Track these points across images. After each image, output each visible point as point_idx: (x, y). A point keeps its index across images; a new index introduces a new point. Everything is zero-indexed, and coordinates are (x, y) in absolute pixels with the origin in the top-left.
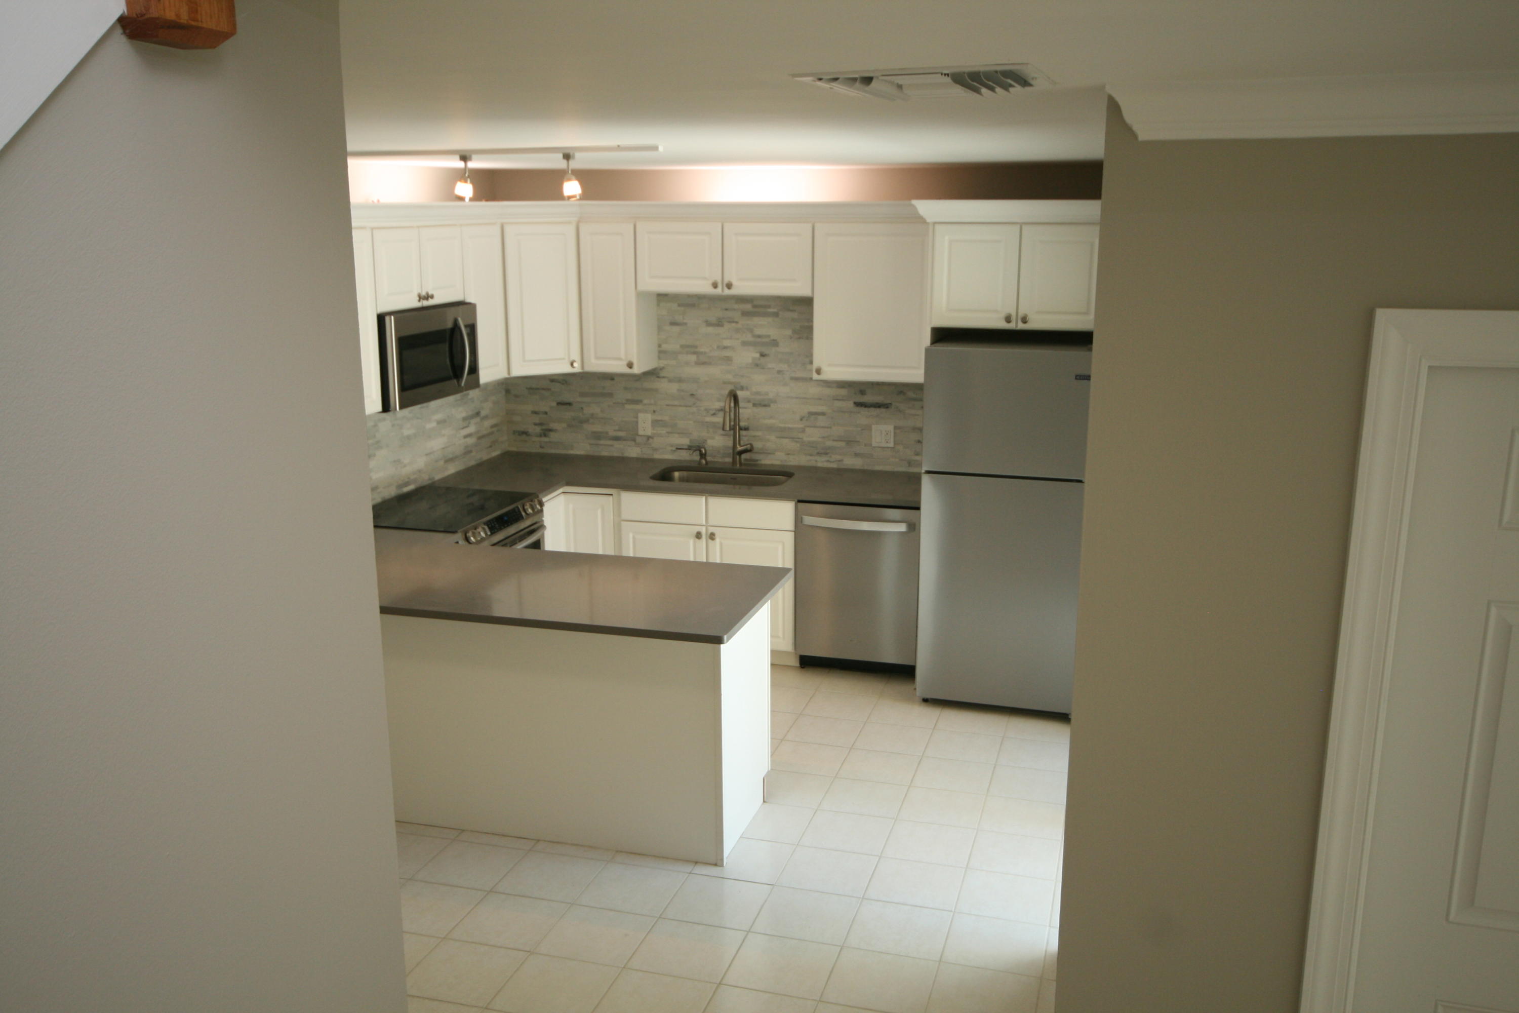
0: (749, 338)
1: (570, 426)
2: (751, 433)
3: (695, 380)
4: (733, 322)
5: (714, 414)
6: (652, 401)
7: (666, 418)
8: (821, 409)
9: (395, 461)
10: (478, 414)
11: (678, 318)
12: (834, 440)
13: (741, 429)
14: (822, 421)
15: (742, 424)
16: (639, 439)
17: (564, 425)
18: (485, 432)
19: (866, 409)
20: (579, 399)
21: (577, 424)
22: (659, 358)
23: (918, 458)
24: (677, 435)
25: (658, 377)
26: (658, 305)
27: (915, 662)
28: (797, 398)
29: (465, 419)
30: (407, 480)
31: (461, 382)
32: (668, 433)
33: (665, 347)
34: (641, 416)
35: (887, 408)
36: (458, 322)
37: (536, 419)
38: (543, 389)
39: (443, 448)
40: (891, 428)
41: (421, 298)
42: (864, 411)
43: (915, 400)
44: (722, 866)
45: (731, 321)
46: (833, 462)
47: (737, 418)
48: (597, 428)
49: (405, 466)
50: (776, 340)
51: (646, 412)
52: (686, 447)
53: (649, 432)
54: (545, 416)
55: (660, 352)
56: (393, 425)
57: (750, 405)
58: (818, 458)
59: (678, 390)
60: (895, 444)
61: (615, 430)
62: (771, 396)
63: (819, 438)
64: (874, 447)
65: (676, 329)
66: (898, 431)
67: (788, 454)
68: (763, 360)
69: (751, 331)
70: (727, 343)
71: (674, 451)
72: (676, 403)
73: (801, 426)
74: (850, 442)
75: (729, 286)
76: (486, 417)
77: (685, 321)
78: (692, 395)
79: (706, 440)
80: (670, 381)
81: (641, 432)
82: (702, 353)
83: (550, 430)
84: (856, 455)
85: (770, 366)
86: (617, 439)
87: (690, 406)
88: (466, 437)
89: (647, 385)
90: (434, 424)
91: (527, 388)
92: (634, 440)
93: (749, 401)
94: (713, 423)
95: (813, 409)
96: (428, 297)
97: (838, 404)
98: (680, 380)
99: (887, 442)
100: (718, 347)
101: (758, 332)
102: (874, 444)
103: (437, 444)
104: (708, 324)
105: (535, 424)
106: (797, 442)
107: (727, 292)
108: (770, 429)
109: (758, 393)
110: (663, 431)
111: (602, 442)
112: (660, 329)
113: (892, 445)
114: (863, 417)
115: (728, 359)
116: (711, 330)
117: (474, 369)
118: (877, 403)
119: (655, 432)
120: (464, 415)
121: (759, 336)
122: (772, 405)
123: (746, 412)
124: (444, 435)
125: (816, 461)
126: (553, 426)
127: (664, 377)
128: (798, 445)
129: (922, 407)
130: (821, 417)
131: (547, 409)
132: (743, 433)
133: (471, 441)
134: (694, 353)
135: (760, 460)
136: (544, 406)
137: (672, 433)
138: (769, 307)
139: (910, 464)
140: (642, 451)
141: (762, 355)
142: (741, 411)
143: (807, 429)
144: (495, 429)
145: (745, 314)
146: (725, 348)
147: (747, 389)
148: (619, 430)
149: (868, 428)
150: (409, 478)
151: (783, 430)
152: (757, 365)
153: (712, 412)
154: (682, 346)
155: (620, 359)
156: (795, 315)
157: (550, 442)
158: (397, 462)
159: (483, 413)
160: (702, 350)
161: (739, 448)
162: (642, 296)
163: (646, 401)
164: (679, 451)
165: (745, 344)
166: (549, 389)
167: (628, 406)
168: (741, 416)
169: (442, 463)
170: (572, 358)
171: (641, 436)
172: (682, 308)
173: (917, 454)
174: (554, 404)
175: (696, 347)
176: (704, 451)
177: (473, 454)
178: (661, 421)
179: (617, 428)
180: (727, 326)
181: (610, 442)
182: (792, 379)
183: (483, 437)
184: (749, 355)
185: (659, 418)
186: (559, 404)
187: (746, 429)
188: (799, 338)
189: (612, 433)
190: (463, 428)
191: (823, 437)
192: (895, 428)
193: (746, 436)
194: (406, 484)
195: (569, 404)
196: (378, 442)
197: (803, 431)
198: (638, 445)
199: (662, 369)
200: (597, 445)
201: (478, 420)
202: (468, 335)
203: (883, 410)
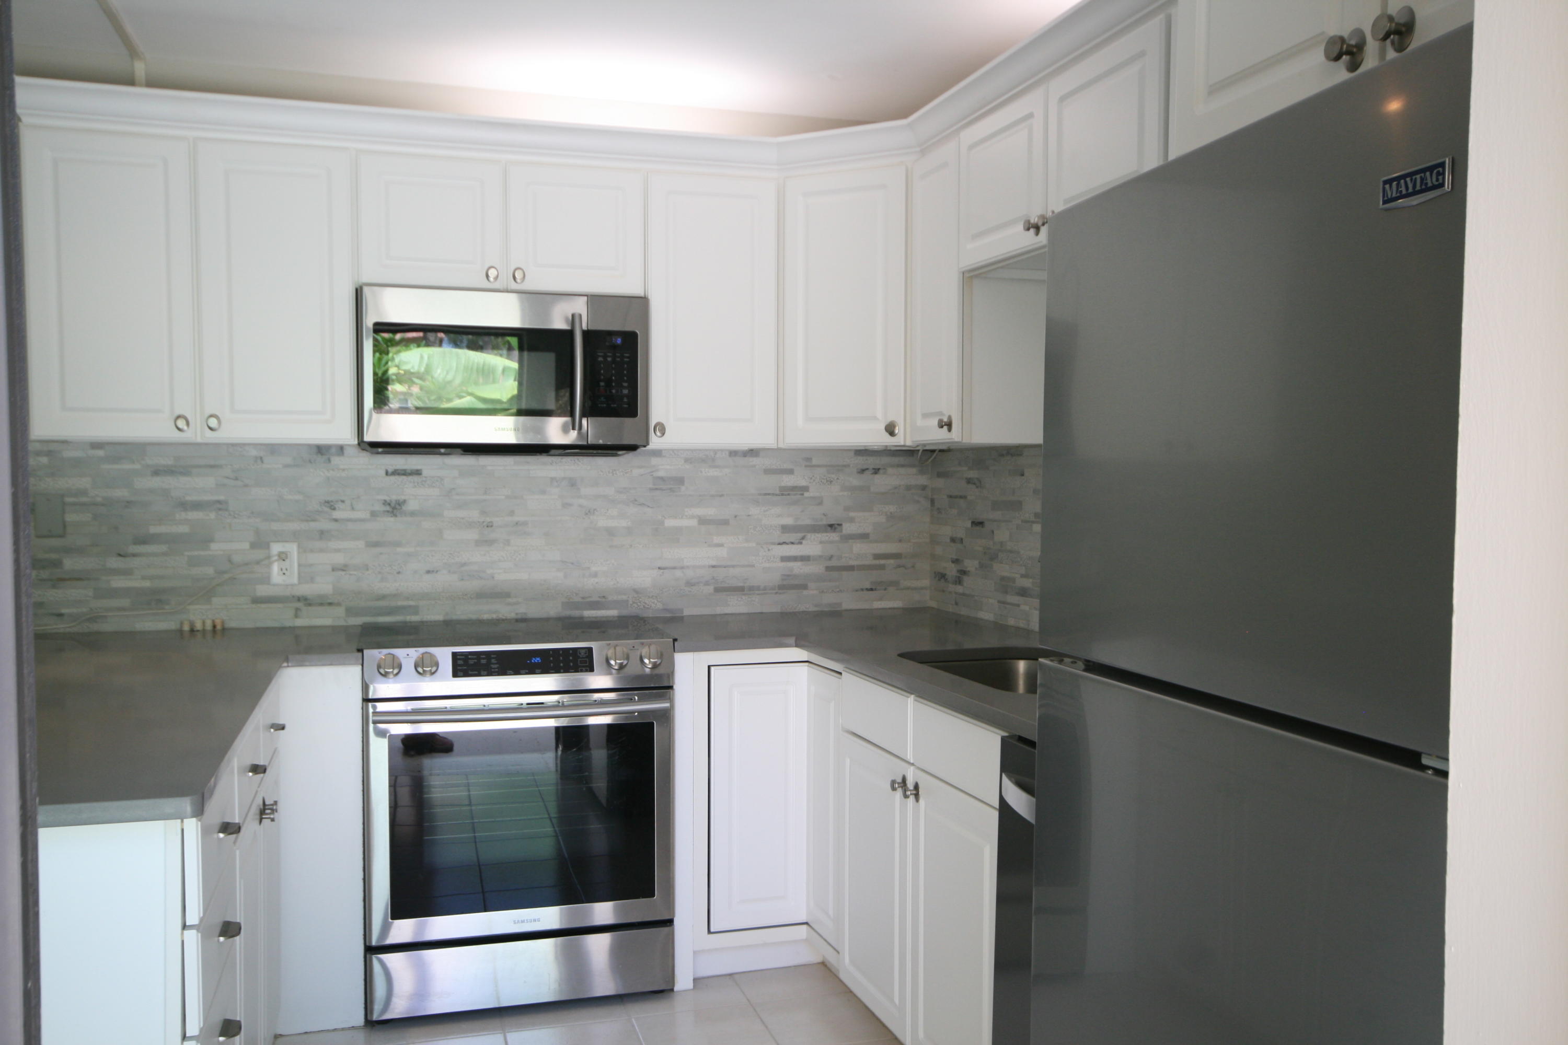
1: (981, 566)
9: (564, 563)
10: (833, 527)
18: (853, 562)
20: (991, 515)
21: (987, 562)
39: (715, 567)
48: (1006, 571)
54: (961, 546)
56: (568, 505)
76: (860, 537)
90: (689, 523)
103: (695, 556)
120: (788, 521)
124: (719, 545)
133: (808, 569)
144: (888, 562)
158: (570, 565)
159: (851, 529)
166: (964, 497)
170: (890, 417)
177: (810, 592)
183: (847, 568)
186: (973, 523)
190: (781, 544)
195: (982, 524)
201: (831, 536)
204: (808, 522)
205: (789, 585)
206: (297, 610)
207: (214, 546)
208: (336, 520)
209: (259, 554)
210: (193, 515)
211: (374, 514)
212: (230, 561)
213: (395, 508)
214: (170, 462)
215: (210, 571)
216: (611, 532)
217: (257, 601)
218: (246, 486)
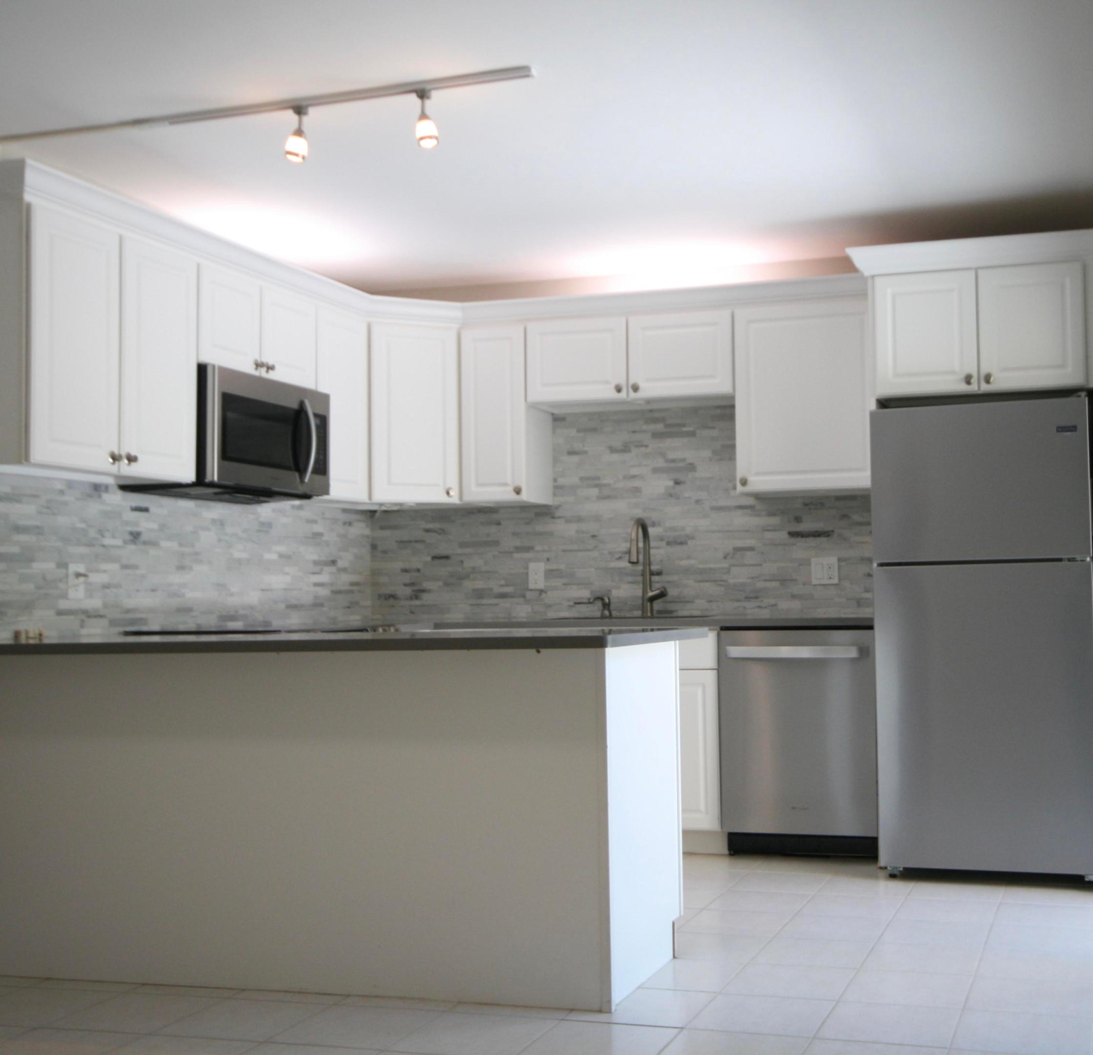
0: (660, 463)
1: (447, 584)
2: (664, 578)
3: (597, 518)
4: (642, 446)
5: (620, 558)
6: (546, 548)
7: (562, 567)
8: (749, 542)
9: (218, 585)
10: (334, 562)
11: (577, 446)
12: (765, 580)
13: (652, 574)
14: (750, 558)
15: (654, 568)
16: (529, 595)
17: (440, 583)
18: (342, 588)
19: (804, 539)
20: (459, 551)
21: (454, 581)
22: (555, 495)
23: (868, 595)
24: (575, 587)
25: (553, 518)
26: (554, 432)
27: (878, 835)
28: (719, 531)
29: (316, 563)
30: (232, 613)
31: (305, 477)
32: (565, 584)
33: (561, 481)
34: (532, 566)
35: (829, 536)
36: (305, 406)
37: (407, 578)
38: (417, 541)
39: (285, 589)
40: (833, 560)
41: (258, 365)
42: (800, 542)
43: (861, 524)
44: (609, 1011)
45: (640, 445)
46: (766, 607)
47: (648, 562)
48: (480, 584)
49: (232, 595)
50: (693, 464)
51: (537, 560)
52: (586, 601)
53: (541, 585)
54: (417, 574)
55: (556, 487)
56: (220, 540)
57: (664, 544)
58: (747, 604)
59: (577, 531)
60: (840, 579)
61: (502, 586)
62: (689, 530)
63: (748, 578)
64: (815, 585)
65: (576, 459)
66: (843, 564)
67: (710, 601)
68: (678, 488)
69: (663, 455)
70: (634, 471)
71: (572, 606)
72: (575, 547)
73: (726, 565)
74: (784, 581)
75: (636, 388)
76: (344, 570)
77: (585, 449)
78: (594, 536)
79: (610, 591)
80: (568, 521)
81: (532, 586)
82: (606, 485)
83: (423, 591)
84: (794, 597)
85: (686, 495)
86: (503, 596)
87: (590, 550)
88: (316, 585)
89: (539, 528)
90: (274, 557)
91: (397, 541)
92: (524, 596)
93: (662, 539)
94: (619, 568)
95: (739, 544)
96: (270, 368)
97: (769, 535)
98: (579, 519)
99: (830, 578)
100: (625, 477)
101: (671, 455)
102: (814, 582)
103: (278, 581)
104: (613, 450)
105: (405, 585)
106: (721, 585)
107: (633, 395)
108: (687, 571)
109: (673, 529)
110: (558, 582)
111: (485, 601)
112: (555, 460)
113: (835, 581)
114: (800, 549)
115: (637, 491)
116: (616, 457)
117: (322, 468)
118: (817, 532)
119: (548, 584)
120: (315, 557)
121: (673, 461)
122: (689, 542)
123: (659, 553)
124: (287, 574)
125: (744, 608)
126: (426, 585)
127: (559, 518)
128: (722, 589)
129: (871, 532)
130: (749, 553)
131: (419, 565)
132: (655, 578)
133: (324, 592)
134: (596, 486)
135: (676, 611)
136: (416, 562)
137: (569, 584)
138: (684, 425)
139: (859, 603)
140: (533, 609)
141: (677, 483)
142: (652, 551)
143: (733, 569)
144: (355, 588)
145: (656, 435)
146: (634, 477)
147: (659, 525)
148: (507, 585)
149: (807, 562)
150: (236, 612)
151: (702, 572)
152: (671, 495)
153: (617, 556)
154: (581, 479)
155: (505, 484)
156: (715, 433)
157: (423, 606)
158: (221, 586)
159: (341, 564)
160: (605, 482)
161: (650, 594)
162: (533, 407)
163: (538, 548)
164: (577, 606)
165: (655, 470)
166: (423, 541)
167: (516, 555)
168: (652, 559)
169: (282, 606)
170: (448, 486)
171: (532, 590)
172: (582, 434)
173: (867, 590)
174: (429, 559)
175: (598, 478)
176: (607, 601)
177: (325, 609)
178: (557, 570)
179: (503, 582)
180: (635, 451)
181: (496, 601)
182: (713, 508)
183: (339, 592)
184: (661, 484)
185: (554, 567)
186: (435, 558)
187: (659, 573)
188: (721, 460)
189: (497, 590)
190: (314, 573)
191: (753, 578)
192: (839, 560)
193: (658, 582)
194: (233, 618)
195: (447, 557)
196: (197, 554)
197: (728, 571)
198: (528, 602)
199: (557, 507)
200: (478, 605)
201: (333, 569)
202: (318, 427)
203: (823, 539)
204: (323, 558)
205: (317, 604)
206: (83, 621)
207: (35, 565)
208: (104, 546)
209: (62, 571)
210: (23, 538)
211: (125, 542)
212: (44, 578)
213: (135, 536)
214: (8, 490)
215: (31, 587)
216: (239, 561)
217: (60, 613)
218: (54, 514)
